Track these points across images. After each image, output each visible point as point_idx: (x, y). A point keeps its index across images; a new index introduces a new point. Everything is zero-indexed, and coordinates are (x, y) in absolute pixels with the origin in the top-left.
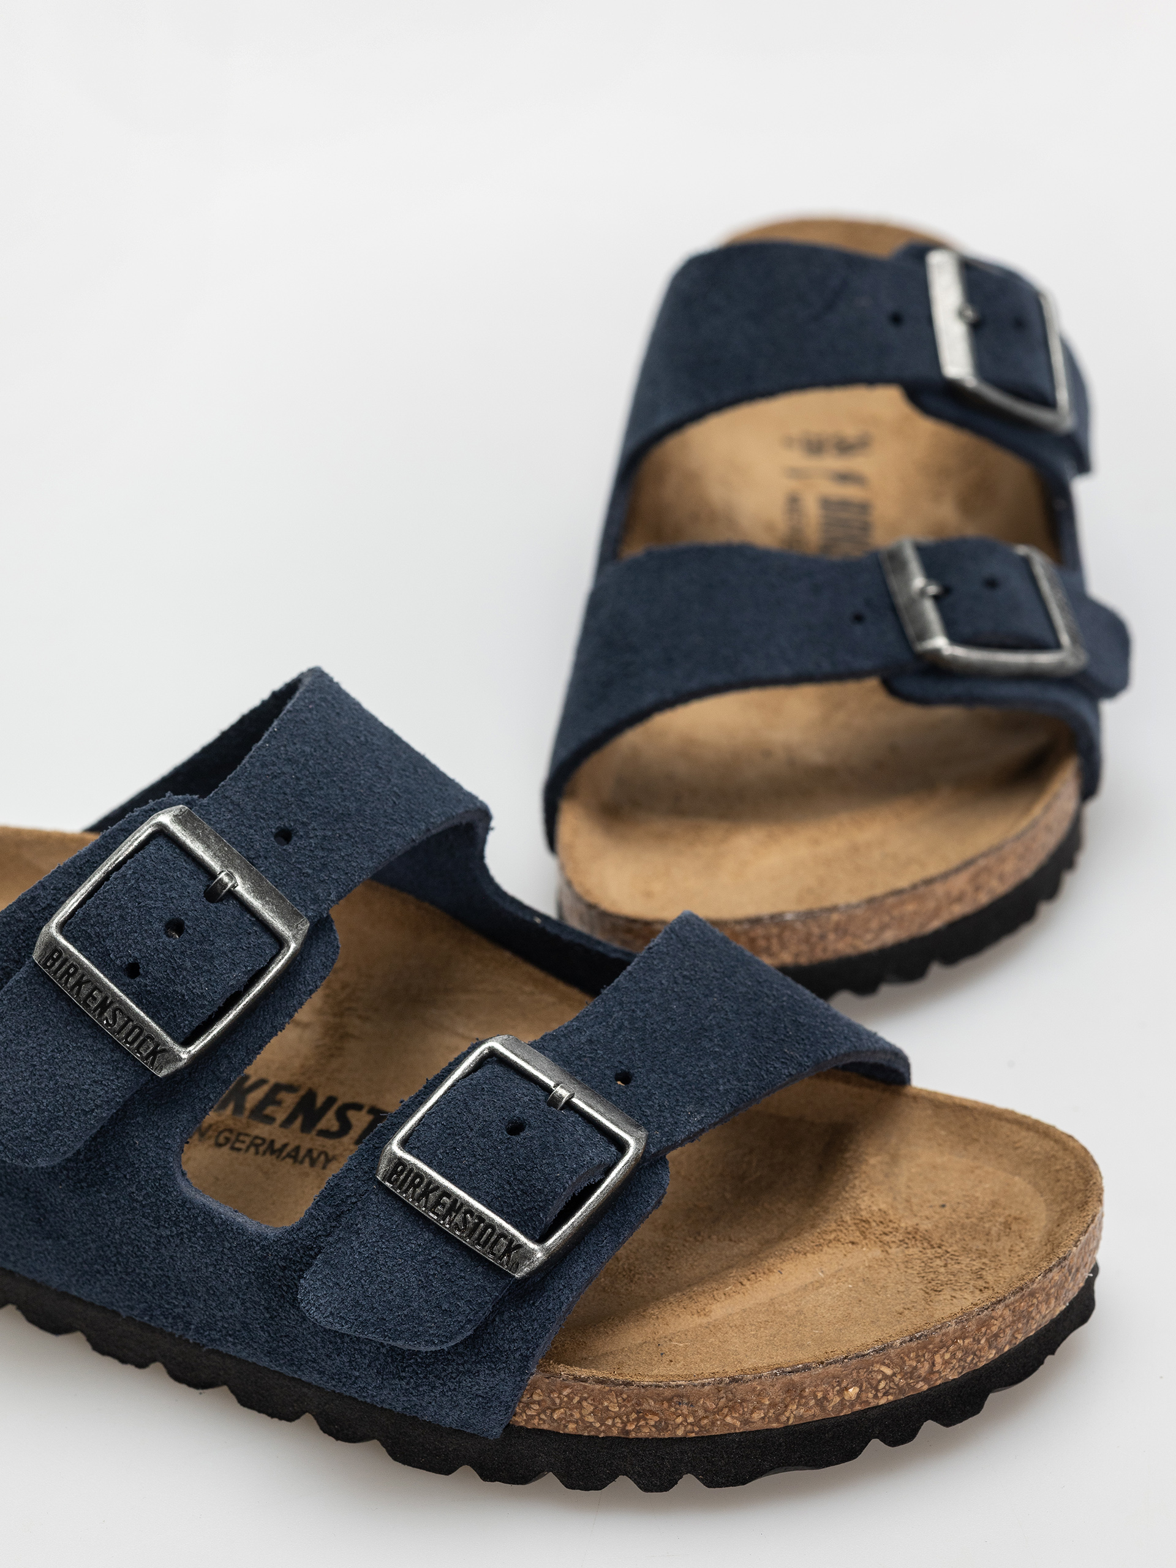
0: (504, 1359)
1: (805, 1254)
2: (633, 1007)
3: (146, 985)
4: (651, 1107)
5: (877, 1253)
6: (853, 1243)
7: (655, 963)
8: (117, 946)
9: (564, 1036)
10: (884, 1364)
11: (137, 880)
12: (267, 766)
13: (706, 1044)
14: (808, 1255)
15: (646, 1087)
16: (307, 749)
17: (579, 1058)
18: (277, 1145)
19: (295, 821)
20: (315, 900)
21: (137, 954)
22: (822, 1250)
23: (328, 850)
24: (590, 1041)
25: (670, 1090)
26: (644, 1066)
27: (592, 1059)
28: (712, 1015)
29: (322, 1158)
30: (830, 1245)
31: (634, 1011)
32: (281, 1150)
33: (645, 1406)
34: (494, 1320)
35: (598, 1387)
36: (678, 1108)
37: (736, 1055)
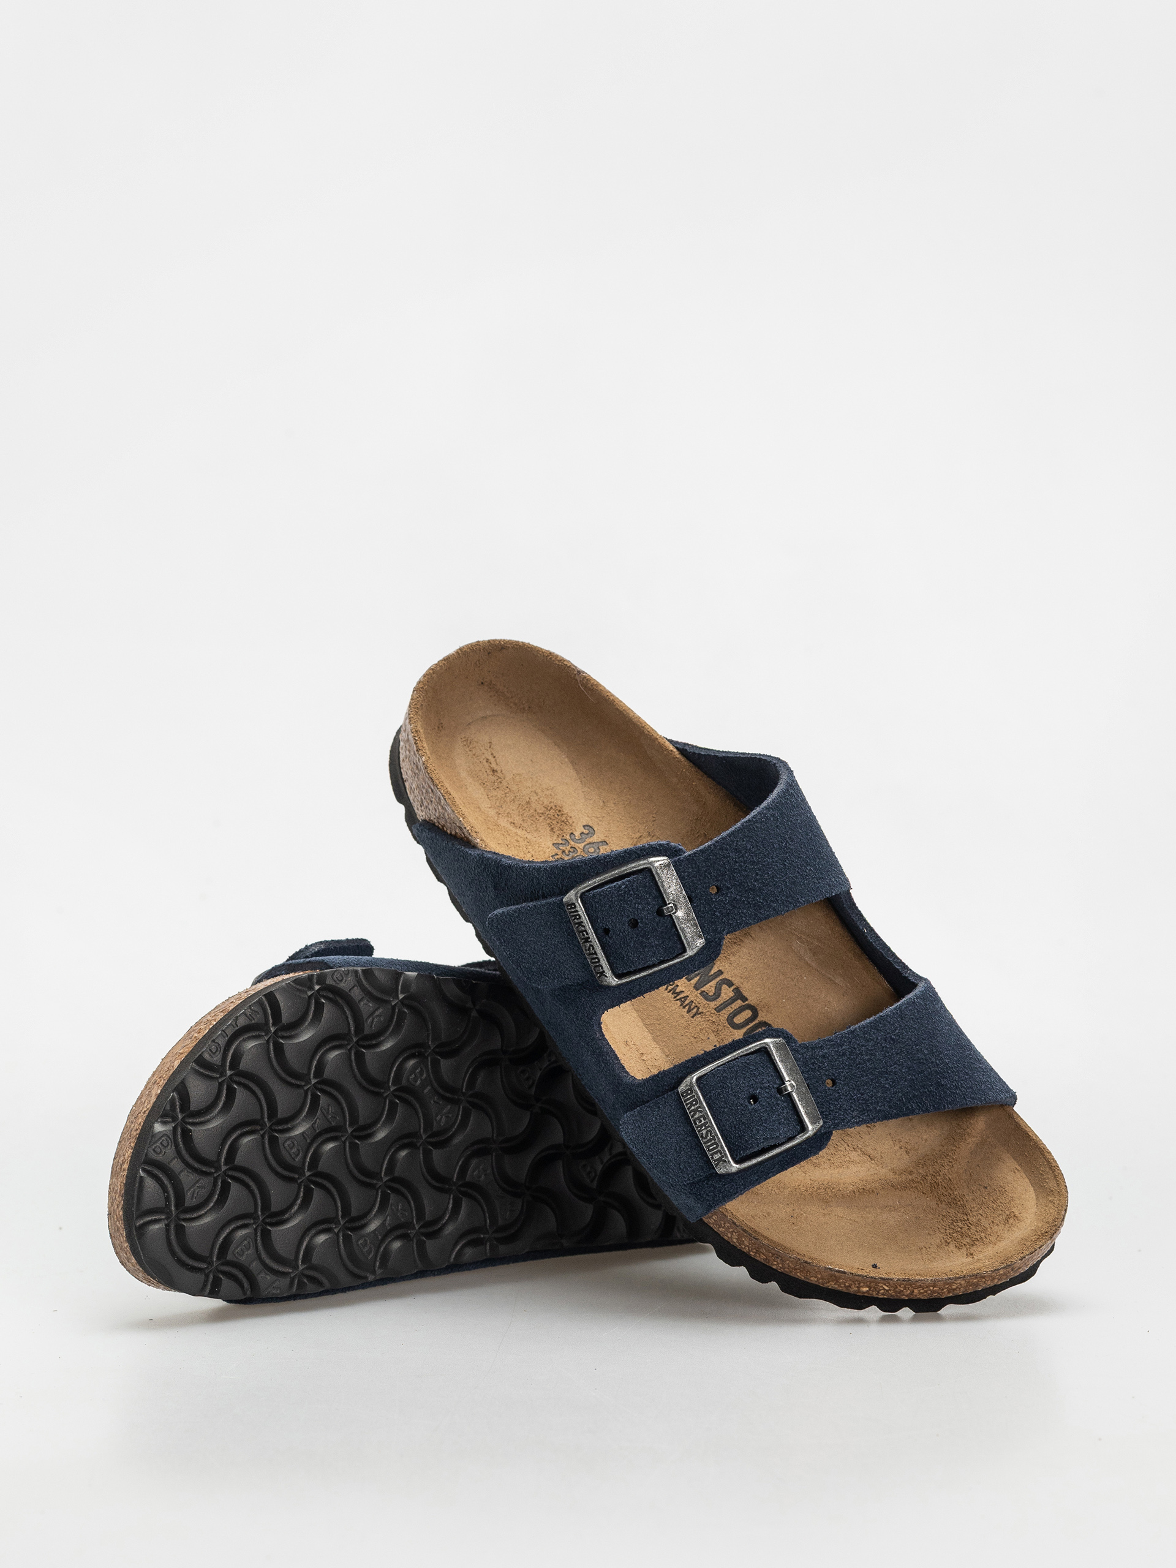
0: (702, 1200)
1: (896, 1189)
2: (856, 1046)
3: (609, 942)
4: (835, 1105)
5: (933, 1204)
6: (923, 1193)
7: (880, 1026)
8: (603, 918)
9: (812, 1048)
10: (885, 1285)
11: (625, 893)
12: (723, 850)
13: (882, 1081)
14: (897, 1190)
15: (839, 1093)
16: (749, 846)
17: (813, 1064)
18: (678, 990)
19: (724, 885)
20: (715, 931)
21: (610, 927)
22: (905, 1190)
23: (734, 906)
24: (824, 1056)
25: (851, 1099)
26: (844, 1081)
27: (819, 1067)
28: (895, 1066)
29: (695, 1010)
30: (911, 1189)
31: (855, 1048)
32: (678, 994)
33: (761, 1250)
34: (704, 1181)
35: (742, 1232)
36: (849, 1111)
37: (895, 1093)
